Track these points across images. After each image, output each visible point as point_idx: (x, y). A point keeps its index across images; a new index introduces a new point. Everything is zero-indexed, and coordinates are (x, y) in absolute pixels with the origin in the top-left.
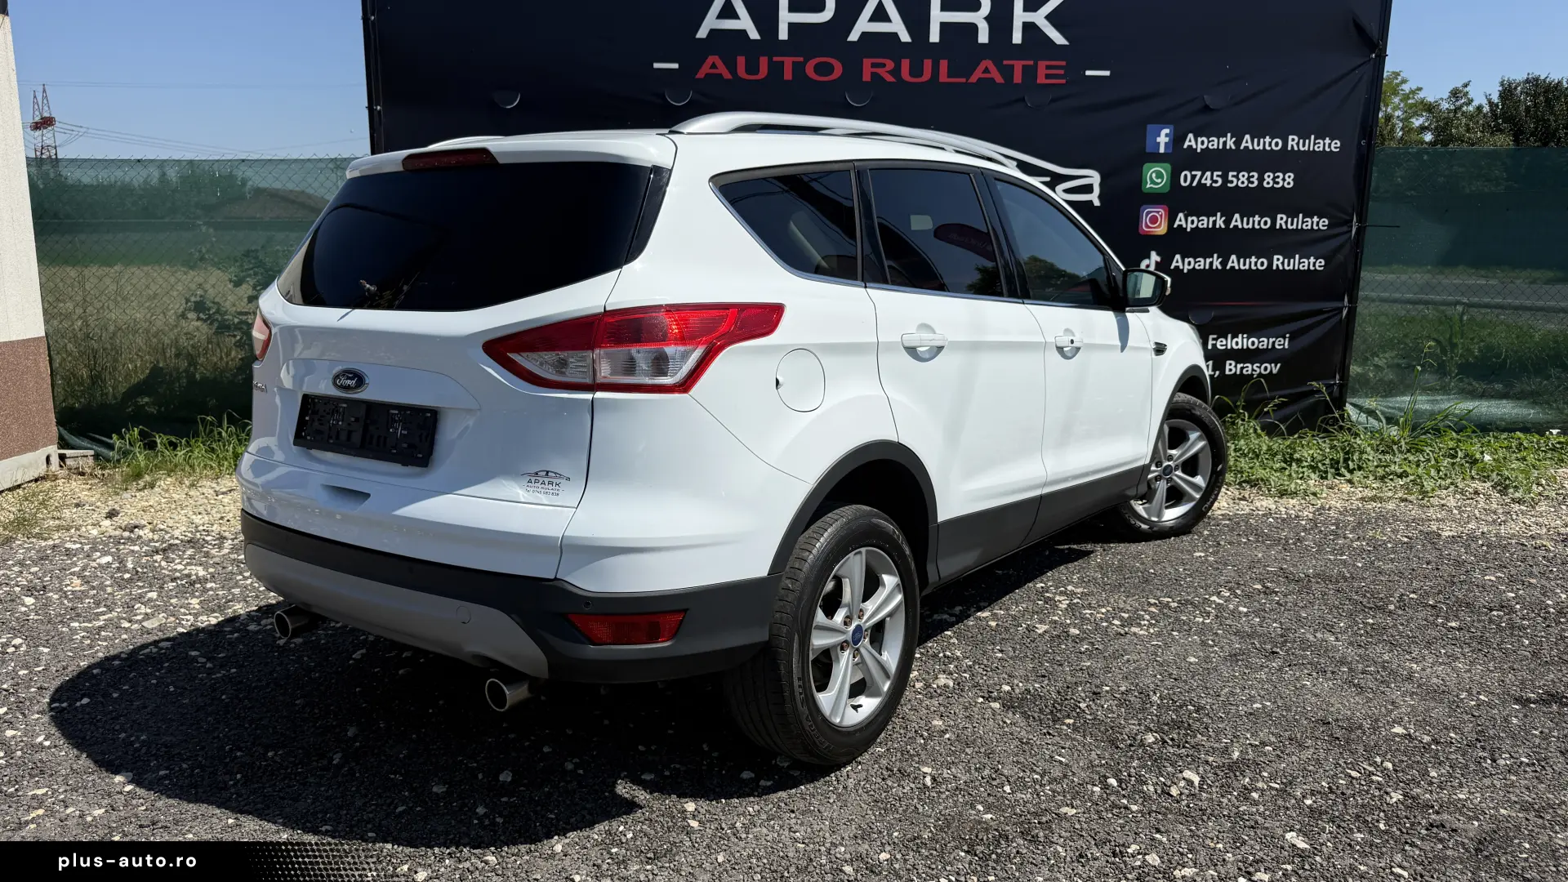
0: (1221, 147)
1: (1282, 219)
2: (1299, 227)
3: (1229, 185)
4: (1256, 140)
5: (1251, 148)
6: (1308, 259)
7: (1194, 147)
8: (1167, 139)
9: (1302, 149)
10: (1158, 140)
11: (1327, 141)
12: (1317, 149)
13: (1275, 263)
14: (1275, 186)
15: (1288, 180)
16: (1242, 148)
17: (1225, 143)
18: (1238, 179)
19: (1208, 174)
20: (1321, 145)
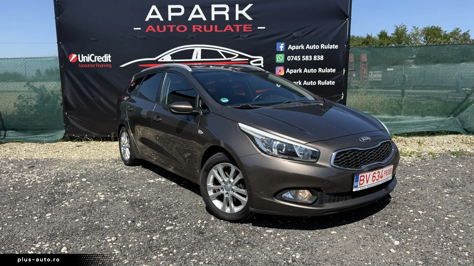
0: (300, 49)
1: (320, 69)
2: (326, 72)
3: (303, 60)
4: (311, 46)
5: (309, 48)
6: (329, 81)
7: (291, 49)
8: (283, 47)
9: (325, 48)
10: (280, 47)
11: (334, 45)
12: (330, 48)
13: (319, 83)
14: (317, 60)
15: (321, 58)
16: (306, 49)
17: (301, 47)
18: (305, 58)
19: (296, 57)
20: (332, 47)
